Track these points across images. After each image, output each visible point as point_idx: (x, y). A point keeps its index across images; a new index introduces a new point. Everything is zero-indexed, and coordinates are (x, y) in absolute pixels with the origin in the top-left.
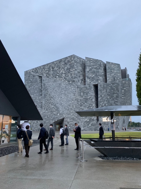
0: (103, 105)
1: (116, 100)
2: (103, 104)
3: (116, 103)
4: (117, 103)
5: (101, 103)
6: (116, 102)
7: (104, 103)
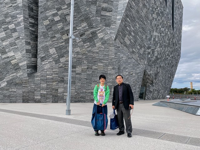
0: (57, 19)
1: (105, 5)
2: (55, 15)
3: (103, 13)
4: (108, 14)
5: (49, 13)
6: (105, 10)
7: (59, 13)
